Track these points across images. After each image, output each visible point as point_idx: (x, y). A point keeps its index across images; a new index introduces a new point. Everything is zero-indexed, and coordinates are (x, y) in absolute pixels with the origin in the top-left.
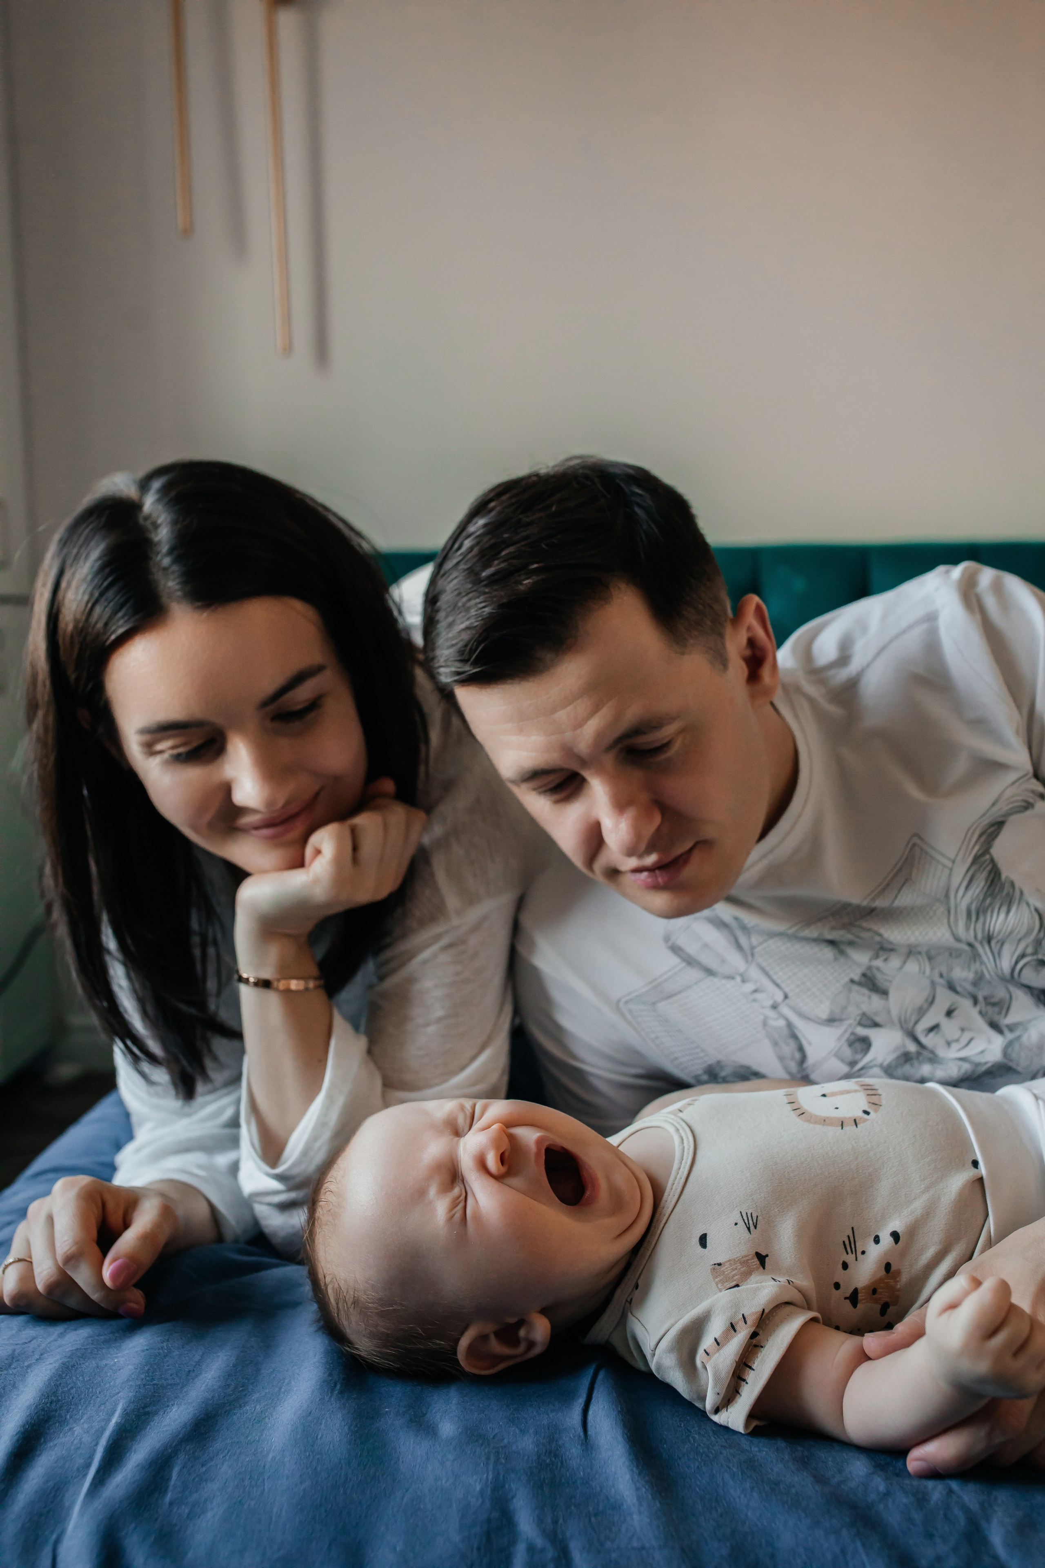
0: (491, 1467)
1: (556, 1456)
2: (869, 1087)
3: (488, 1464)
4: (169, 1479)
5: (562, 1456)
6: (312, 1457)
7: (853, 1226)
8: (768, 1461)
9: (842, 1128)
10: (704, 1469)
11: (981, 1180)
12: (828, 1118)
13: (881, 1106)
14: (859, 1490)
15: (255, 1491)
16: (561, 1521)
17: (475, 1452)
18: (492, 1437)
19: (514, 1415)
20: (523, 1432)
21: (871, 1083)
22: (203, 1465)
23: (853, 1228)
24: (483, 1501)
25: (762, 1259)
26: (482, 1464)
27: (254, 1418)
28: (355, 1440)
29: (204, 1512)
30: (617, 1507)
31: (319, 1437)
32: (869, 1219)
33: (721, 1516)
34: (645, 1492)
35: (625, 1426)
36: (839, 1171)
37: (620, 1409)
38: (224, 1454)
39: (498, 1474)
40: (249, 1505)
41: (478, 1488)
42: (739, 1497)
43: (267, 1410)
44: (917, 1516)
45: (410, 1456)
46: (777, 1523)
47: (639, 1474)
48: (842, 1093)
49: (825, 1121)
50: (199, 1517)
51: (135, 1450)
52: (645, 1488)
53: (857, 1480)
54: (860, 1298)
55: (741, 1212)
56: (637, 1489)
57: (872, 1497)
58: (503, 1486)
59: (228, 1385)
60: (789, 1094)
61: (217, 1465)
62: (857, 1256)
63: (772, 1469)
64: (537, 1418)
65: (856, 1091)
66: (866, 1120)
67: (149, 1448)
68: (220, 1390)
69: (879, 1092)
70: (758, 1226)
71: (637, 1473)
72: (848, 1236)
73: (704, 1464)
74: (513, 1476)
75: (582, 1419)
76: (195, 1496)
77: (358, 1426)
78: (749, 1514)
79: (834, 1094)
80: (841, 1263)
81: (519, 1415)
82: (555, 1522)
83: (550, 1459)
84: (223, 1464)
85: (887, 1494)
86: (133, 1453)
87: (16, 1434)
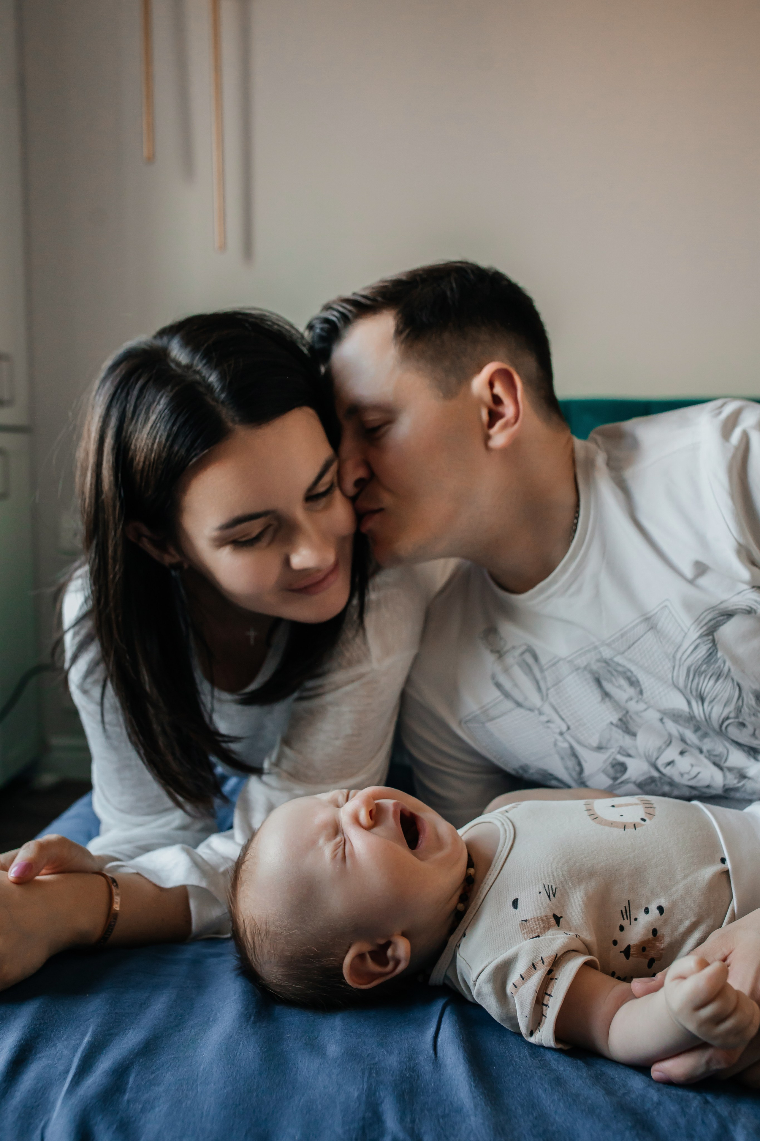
0: (365, 1080)
1: (414, 1071)
2: (647, 802)
3: (363, 1078)
4: (127, 1083)
5: (418, 1071)
6: (233, 1068)
7: (629, 899)
8: (570, 1078)
9: (624, 830)
10: (523, 1085)
11: (727, 872)
12: (614, 822)
13: (654, 815)
14: (639, 1100)
15: (191, 1093)
16: (417, 1120)
17: (354, 1069)
18: (366, 1055)
19: (383, 1040)
20: (390, 1053)
21: (649, 799)
22: (152, 1073)
23: (629, 901)
24: (360, 1104)
25: (557, 919)
26: (359, 1078)
27: (189, 1039)
28: (265, 1058)
29: (153, 1108)
30: (459, 1110)
31: (238, 1054)
32: (642, 895)
33: (536, 1118)
34: (480, 1100)
35: (465, 1051)
36: (620, 859)
37: (461, 1038)
38: (168, 1065)
39: (371, 1084)
40: (186, 1103)
41: (356, 1094)
42: (550, 1106)
43: (199, 1033)
44: (682, 1121)
45: (305, 1070)
46: (577, 1125)
47: (476, 1087)
48: (626, 805)
49: (612, 824)
50: (149, 1111)
51: (102, 1060)
52: (480, 1097)
53: (637, 1093)
54: (631, 952)
55: (544, 884)
56: (474, 1098)
57: (648, 1105)
58: (374, 1094)
59: (170, 1015)
60: (587, 803)
61: (163, 1073)
62: (631, 921)
63: (574, 1085)
64: (400, 1043)
65: (637, 804)
66: (642, 825)
67: (112, 1060)
68: (164, 1018)
69: (654, 806)
70: (556, 895)
71: (474, 1085)
72: (625, 907)
73: (524, 1082)
74: (382, 1087)
75: (433, 1045)
76: (146, 1096)
77: (267, 1048)
78: (557, 1118)
79: (620, 806)
80: (619, 926)
81: (387, 1041)
82: (413, 1121)
83: (410, 1074)
84: (167, 1073)
85: (659, 1103)
86: (100, 1063)
87: (14, 1047)
